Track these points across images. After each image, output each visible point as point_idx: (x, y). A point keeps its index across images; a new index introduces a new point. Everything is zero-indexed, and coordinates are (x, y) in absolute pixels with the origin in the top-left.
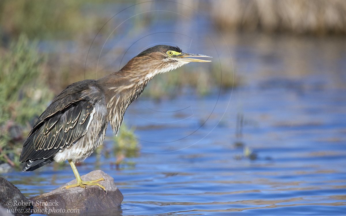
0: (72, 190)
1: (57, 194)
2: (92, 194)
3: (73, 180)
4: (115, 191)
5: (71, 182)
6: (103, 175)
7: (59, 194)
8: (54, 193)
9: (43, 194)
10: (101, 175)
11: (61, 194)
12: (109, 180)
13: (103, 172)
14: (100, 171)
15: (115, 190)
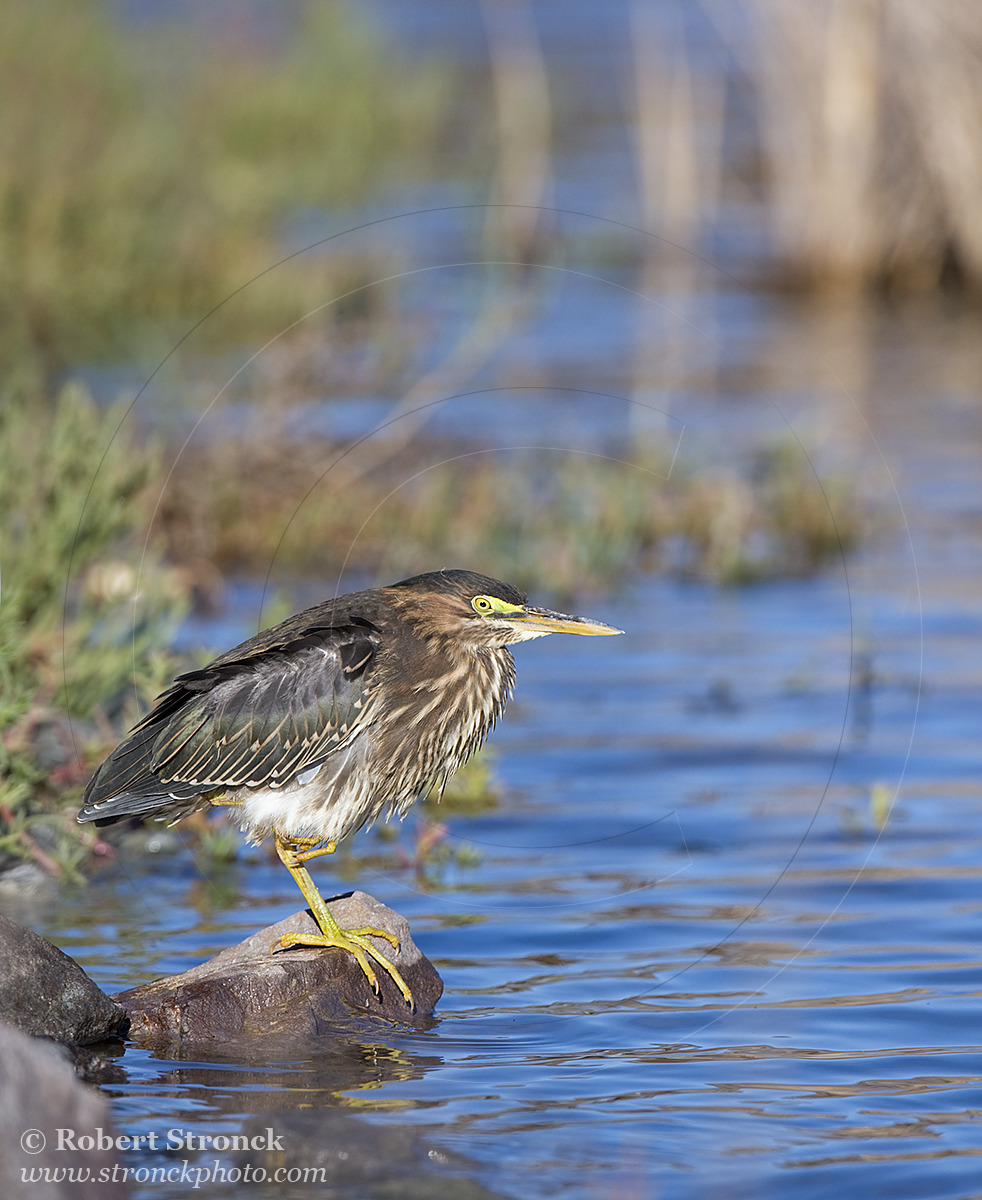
0: (263, 966)
1: (211, 978)
2: (335, 977)
3: (267, 929)
4: (413, 965)
5: (260, 936)
6: (372, 909)
7: (220, 979)
8: (201, 977)
9: (164, 981)
10: (365, 907)
11: (226, 979)
12: (393, 927)
13: (369, 897)
14: (361, 893)
15: (414, 961)
